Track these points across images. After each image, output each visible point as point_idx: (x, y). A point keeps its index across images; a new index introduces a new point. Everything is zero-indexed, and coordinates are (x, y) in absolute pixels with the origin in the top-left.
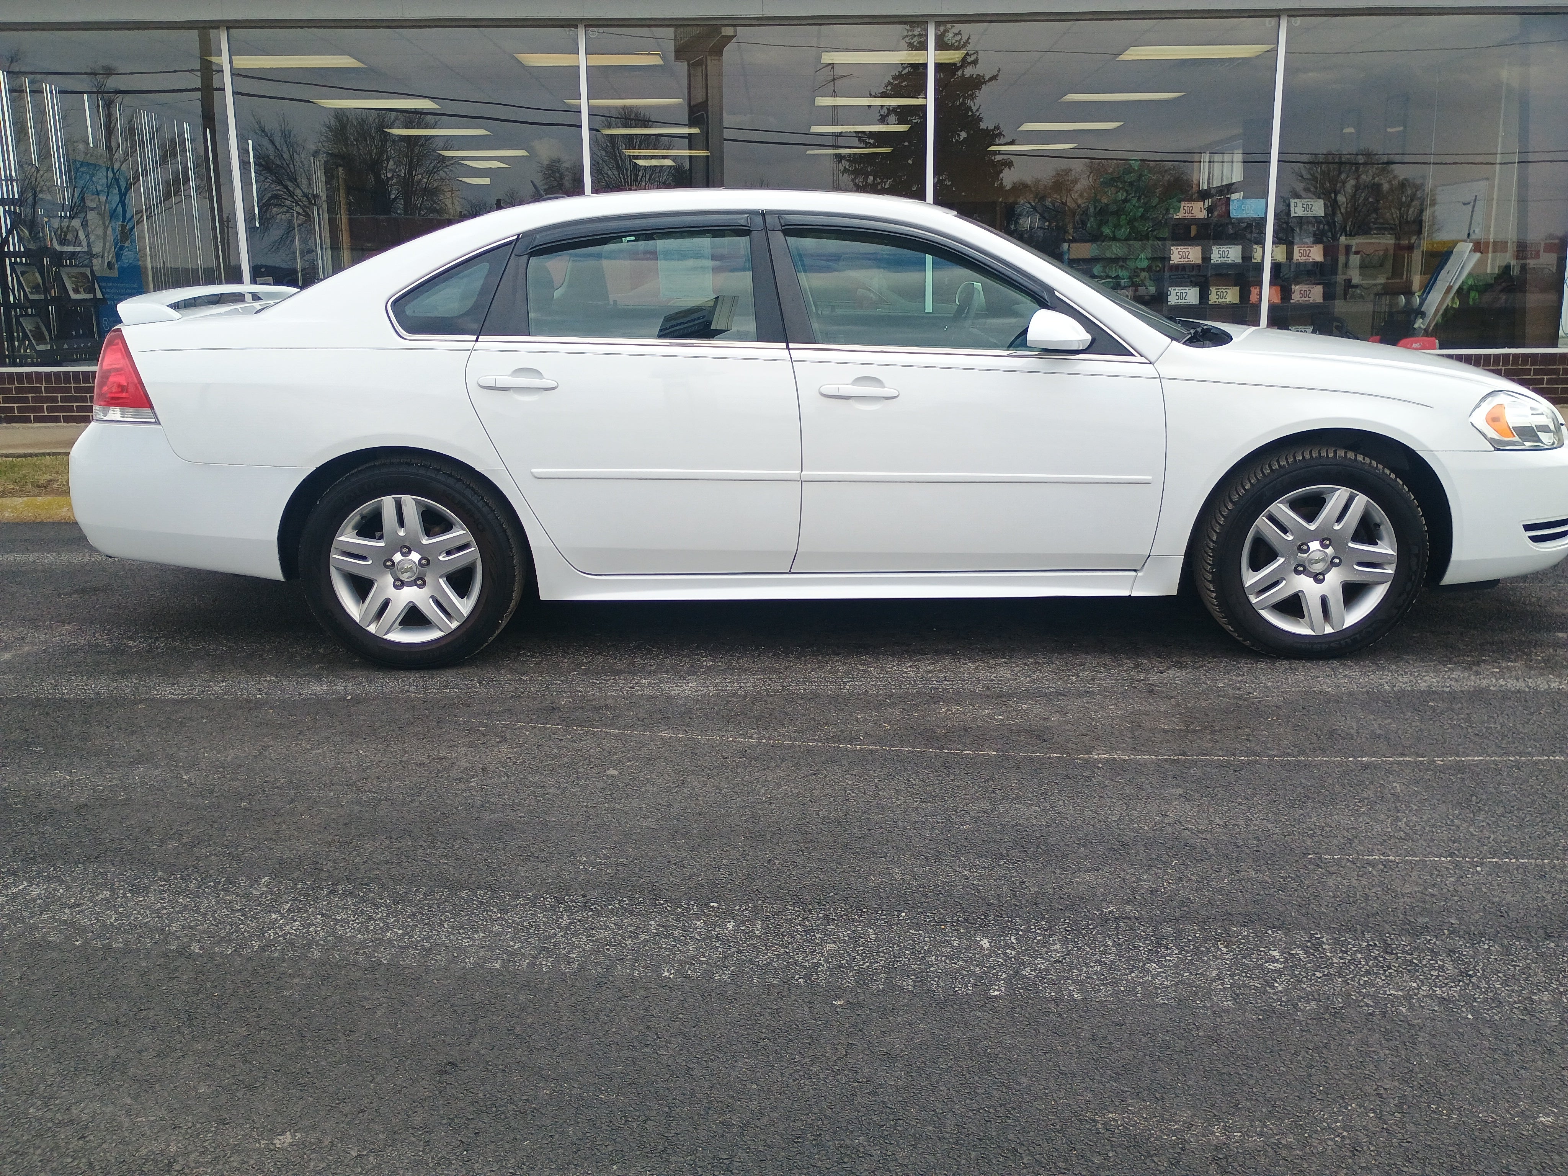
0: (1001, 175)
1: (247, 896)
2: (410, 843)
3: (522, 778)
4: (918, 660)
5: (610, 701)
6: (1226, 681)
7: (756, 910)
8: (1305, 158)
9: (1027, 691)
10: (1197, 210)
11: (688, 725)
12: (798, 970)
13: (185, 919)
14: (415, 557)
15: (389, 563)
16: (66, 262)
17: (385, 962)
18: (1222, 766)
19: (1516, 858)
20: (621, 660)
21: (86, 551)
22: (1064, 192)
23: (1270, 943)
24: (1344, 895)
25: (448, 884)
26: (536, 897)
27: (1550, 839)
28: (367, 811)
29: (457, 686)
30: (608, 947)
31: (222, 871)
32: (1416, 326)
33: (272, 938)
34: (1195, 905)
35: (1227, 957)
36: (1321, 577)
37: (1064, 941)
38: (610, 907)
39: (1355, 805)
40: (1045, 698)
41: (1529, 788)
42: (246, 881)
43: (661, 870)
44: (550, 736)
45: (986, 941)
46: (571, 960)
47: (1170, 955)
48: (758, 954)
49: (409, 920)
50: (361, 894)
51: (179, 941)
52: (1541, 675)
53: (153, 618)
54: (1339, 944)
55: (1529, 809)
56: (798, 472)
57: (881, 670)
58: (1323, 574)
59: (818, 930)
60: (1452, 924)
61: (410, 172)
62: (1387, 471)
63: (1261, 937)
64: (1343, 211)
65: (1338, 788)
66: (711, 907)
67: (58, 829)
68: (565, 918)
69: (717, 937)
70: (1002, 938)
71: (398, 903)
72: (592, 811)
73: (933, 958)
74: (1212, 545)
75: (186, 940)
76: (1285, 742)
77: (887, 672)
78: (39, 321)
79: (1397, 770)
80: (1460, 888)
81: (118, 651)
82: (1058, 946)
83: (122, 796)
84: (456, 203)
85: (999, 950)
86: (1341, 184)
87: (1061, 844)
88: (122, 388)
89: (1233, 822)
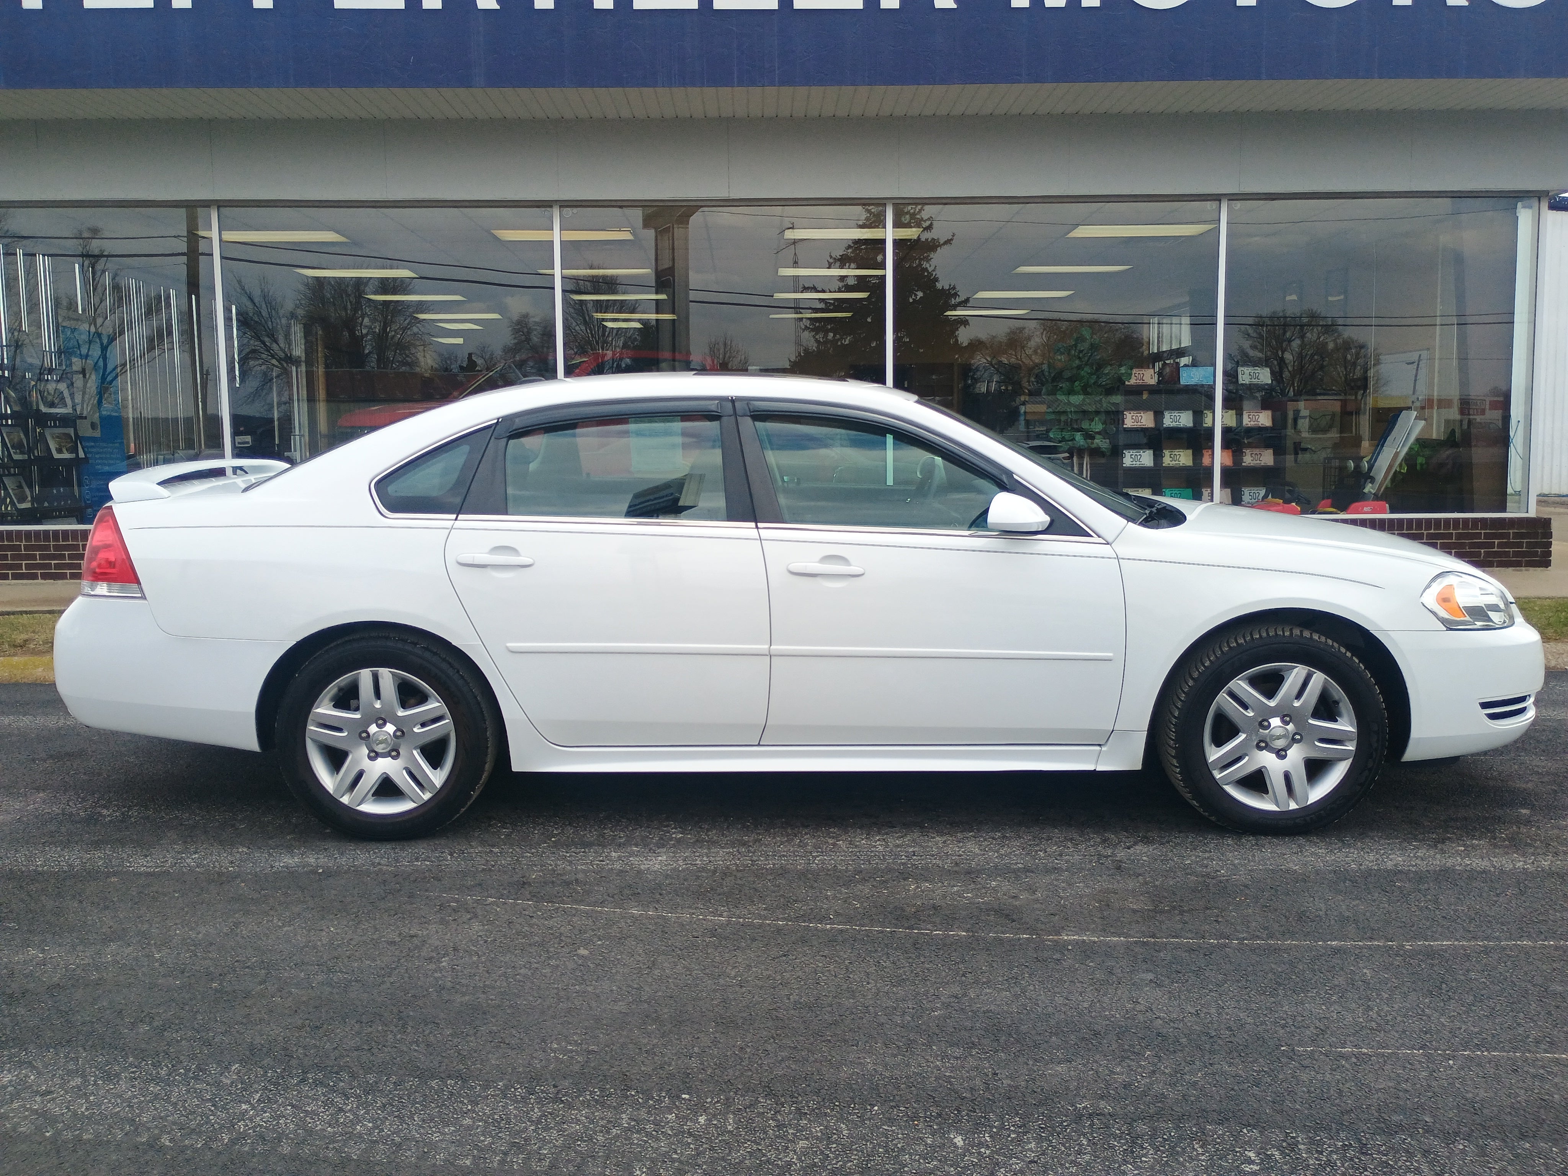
0: (957, 333)
1: (218, 1084)
2: (380, 1028)
3: (492, 958)
4: (887, 834)
5: (580, 876)
6: (1193, 858)
7: (728, 1103)
8: (1251, 321)
9: (996, 867)
10: (1149, 377)
11: (658, 901)
12: (771, 1169)
13: (156, 1109)
14: (390, 728)
15: (364, 735)
16: (51, 424)
17: (355, 1157)
18: (1191, 950)
19: (1487, 1050)
20: (590, 831)
21: (61, 714)
22: (1019, 348)
23: (1246, 1143)
24: (1318, 1091)
25: (418, 1073)
26: (507, 1087)
27: (1520, 1030)
28: (337, 993)
29: (427, 859)
30: (579, 1143)
31: (193, 1057)
32: (1366, 490)
33: (242, 1130)
34: (1169, 1101)
35: (1203, 1158)
36: (1284, 753)
37: (1039, 1140)
38: (581, 1099)
39: (1326, 993)
40: (1013, 875)
41: (1498, 975)
42: (217, 1068)
43: (632, 1059)
44: (521, 913)
45: (959, 1138)
46: (542, 1157)
47: (1145, 1156)
48: (730, 1151)
49: (379, 1112)
50: (331, 1084)
51: (150, 1133)
52: (1507, 853)
53: (127, 786)
54: (1314, 1144)
55: (1498, 998)
56: (767, 647)
57: (850, 844)
58: (1285, 750)
59: (791, 1125)
60: (1426, 1122)
61: (385, 329)
62: (1343, 650)
63: (1236, 1137)
64: (1290, 368)
65: (1308, 974)
66: (683, 1099)
67: (30, 1010)
68: (536, 1110)
69: (689, 1132)
70: (976, 1135)
71: (368, 1093)
72: (562, 993)
73: (907, 1157)
74: (1174, 721)
75: (156, 1132)
76: (1254, 924)
77: (856, 846)
78: (22, 481)
79: (1367, 955)
80: (1434, 1083)
81: (92, 820)
82: (1033, 1145)
83: (95, 976)
84: (428, 356)
85: (973, 1149)
86: (1287, 343)
87: (1033, 1032)
88: (111, 564)
89: (1205, 1010)
